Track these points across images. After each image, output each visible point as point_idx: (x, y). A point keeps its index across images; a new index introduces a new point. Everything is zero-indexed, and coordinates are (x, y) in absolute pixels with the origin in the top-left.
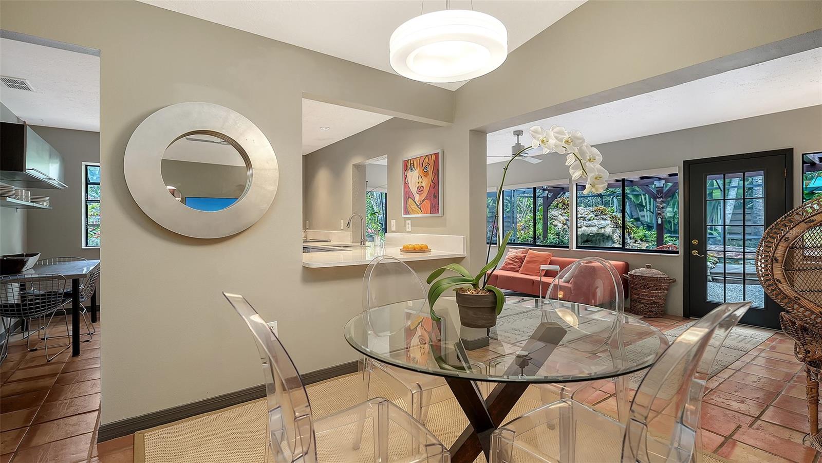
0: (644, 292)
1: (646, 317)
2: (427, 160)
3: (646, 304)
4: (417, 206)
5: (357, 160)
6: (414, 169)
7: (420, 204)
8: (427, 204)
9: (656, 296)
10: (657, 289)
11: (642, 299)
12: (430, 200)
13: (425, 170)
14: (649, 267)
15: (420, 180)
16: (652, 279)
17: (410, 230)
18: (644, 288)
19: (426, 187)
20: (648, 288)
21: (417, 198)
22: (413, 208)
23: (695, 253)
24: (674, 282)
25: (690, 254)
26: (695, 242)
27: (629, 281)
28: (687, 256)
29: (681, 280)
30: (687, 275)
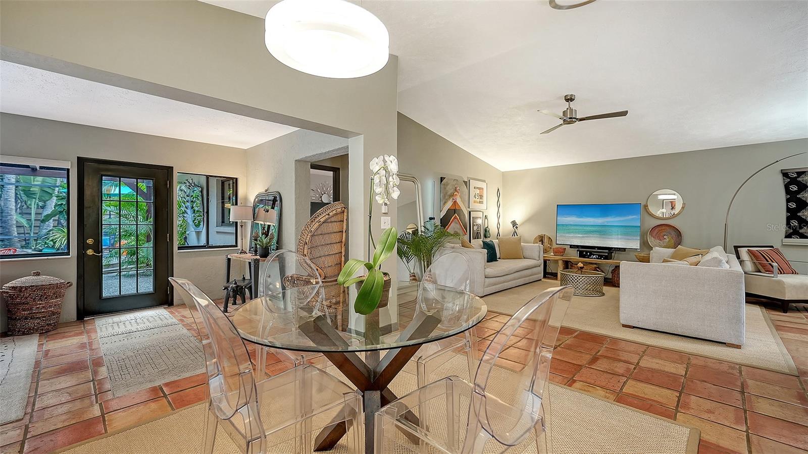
0: (40, 304)
1: (43, 333)
3: (44, 317)
9: (55, 305)
10: (57, 296)
11: (37, 313)
14: (38, 274)
16: (51, 287)
18: (40, 300)
20: (46, 298)
23: (90, 252)
24: (71, 285)
25: (85, 255)
26: (90, 241)
27: (11, 297)
28: (81, 256)
29: (74, 280)
30: (81, 276)
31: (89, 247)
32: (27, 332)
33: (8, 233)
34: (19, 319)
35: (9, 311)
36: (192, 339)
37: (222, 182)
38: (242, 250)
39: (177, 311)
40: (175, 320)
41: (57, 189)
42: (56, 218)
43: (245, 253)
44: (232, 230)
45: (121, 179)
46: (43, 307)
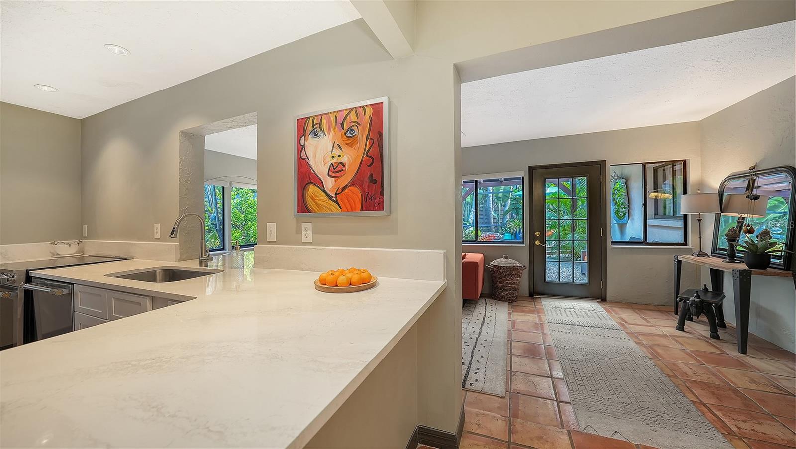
0: (508, 280)
1: (510, 303)
2: (353, 117)
3: (510, 290)
4: (330, 198)
5: (190, 124)
6: (320, 133)
7: (336, 194)
8: (356, 194)
9: (517, 283)
10: (517, 276)
11: (507, 286)
12: (361, 186)
13: (349, 135)
14: (506, 257)
15: (337, 152)
17: (310, 240)
18: (508, 277)
19: (351, 165)
20: (512, 276)
21: (329, 184)
22: (319, 202)
23: (537, 243)
24: (525, 269)
25: (534, 244)
26: (537, 234)
27: (493, 271)
28: (532, 246)
29: (527, 265)
30: (531, 262)
31: (537, 238)
32: (501, 299)
33: (489, 223)
34: (498, 289)
35: (493, 281)
36: (647, 360)
37: (654, 170)
38: (701, 251)
39: (614, 311)
40: (613, 322)
41: (511, 193)
42: (511, 213)
43: (705, 255)
44: (680, 224)
45: (560, 179)
46: (510, 283)
